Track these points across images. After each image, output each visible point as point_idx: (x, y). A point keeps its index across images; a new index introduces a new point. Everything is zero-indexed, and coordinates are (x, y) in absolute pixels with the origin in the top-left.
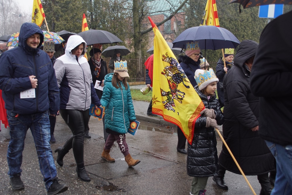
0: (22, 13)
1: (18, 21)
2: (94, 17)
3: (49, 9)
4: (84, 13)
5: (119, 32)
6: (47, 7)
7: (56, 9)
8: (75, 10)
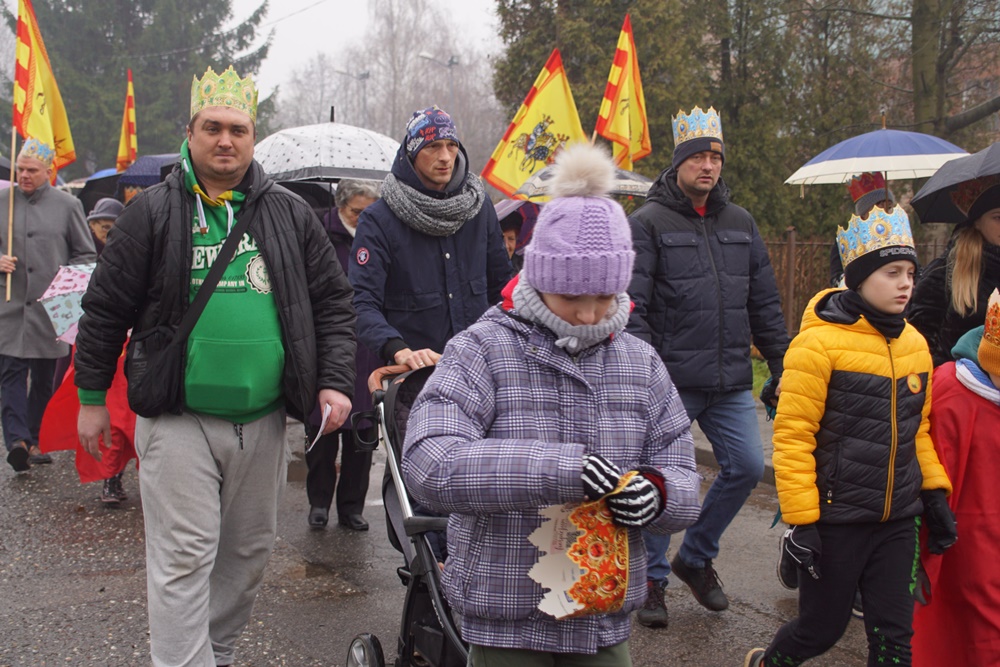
0: (461, 51)
1: (445, 85)
2: (732, 60)
3: (544, 35)
4: (691, 42)
5: (846, 120)
6: (538, 25)
7: (571, 31)
8: (649, 35)
